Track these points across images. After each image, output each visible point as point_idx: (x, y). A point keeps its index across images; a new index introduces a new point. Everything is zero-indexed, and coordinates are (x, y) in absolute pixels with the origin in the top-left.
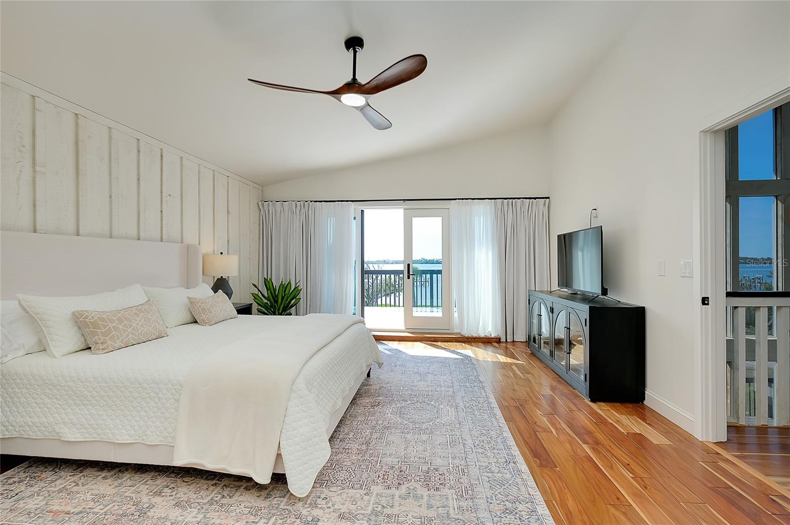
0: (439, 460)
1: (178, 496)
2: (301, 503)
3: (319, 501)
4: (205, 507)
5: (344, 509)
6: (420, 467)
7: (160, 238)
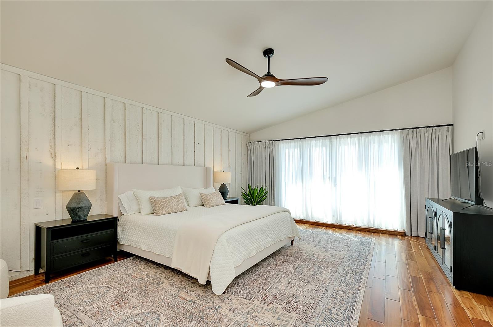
0: (302, 298)
1: (173, 281)
2: (218, 298)
3: (227, 300)
4: (180, 289)
5: (235, 307)
6: (288, 298)
7: (194, 165)
